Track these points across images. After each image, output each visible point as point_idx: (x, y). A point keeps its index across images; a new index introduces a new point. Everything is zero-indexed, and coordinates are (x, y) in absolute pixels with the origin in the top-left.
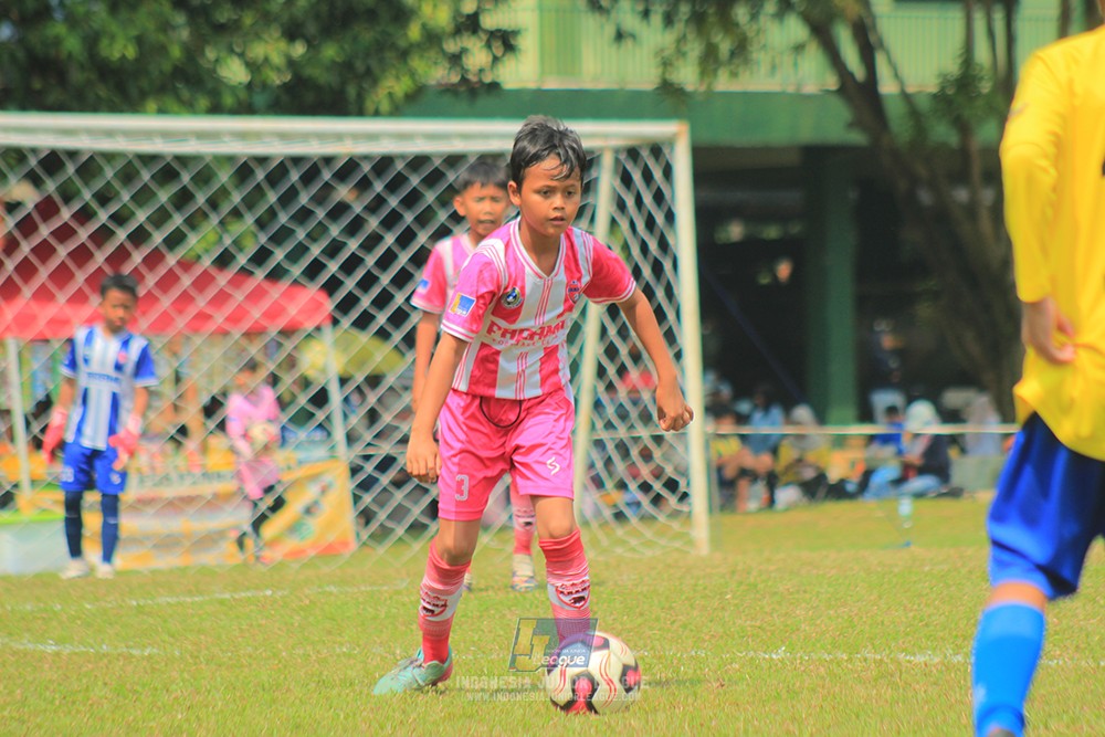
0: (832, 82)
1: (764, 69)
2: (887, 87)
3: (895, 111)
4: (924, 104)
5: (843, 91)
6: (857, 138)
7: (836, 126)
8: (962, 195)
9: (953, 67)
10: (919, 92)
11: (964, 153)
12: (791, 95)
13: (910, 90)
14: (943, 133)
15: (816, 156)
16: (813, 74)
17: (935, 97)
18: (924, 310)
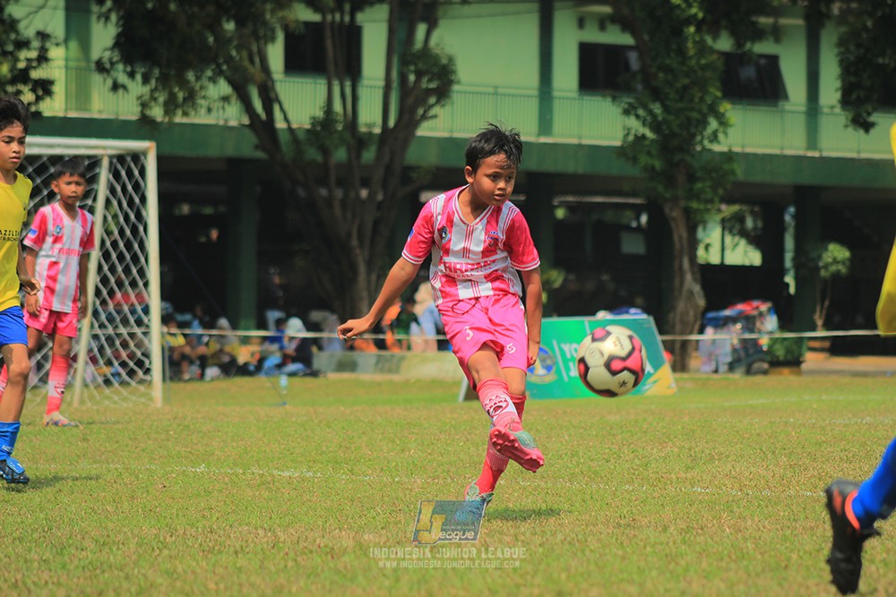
0: (246, 121)
1: (203, 111)
2: (280, 124)
3: (284, 139)
4: (301, 136)
5: (251, 126)
6: (260, 154)
7: (248, 147)
8: (323, 192)
9: (320, 114)
10: (299, 128)
11: (325, 166)
12: (221, 126)
13: (294, 126)
14: (313, 154)
15: (235, 165)
16: (233, 115)
17: (308, 131)
18: (299, 262)
